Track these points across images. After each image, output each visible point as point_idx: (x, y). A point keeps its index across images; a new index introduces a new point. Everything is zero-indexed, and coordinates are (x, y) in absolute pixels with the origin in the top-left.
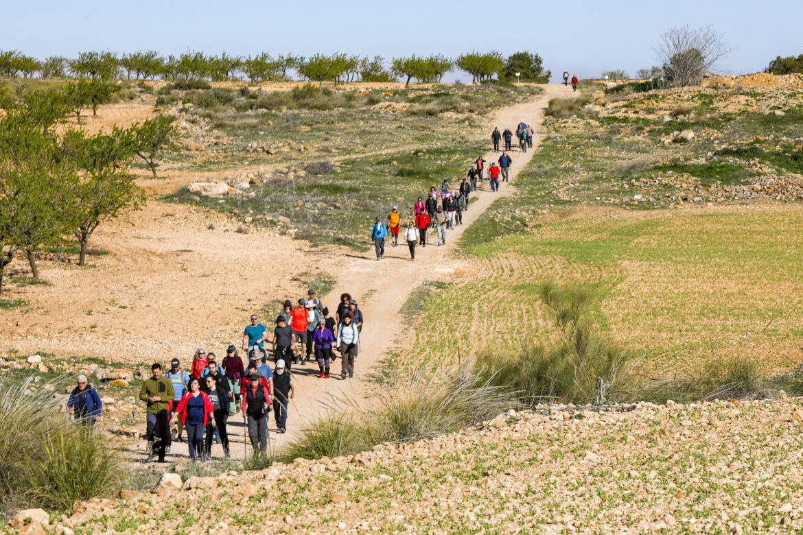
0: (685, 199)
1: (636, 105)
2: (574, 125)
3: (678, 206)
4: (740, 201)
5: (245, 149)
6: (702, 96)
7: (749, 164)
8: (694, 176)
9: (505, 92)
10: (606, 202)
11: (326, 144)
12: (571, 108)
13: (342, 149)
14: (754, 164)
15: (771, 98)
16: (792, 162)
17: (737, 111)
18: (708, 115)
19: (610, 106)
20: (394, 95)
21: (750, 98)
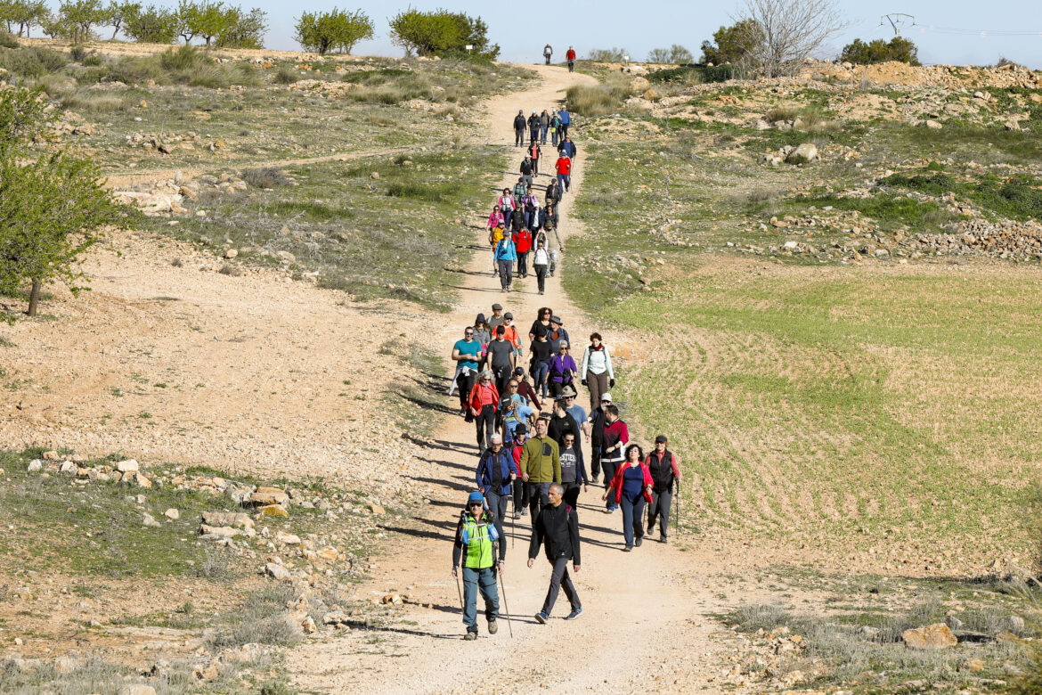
0: (863, 252)
1: (708, 102)
2: (621, 129)
3: (854, 261)
4: (946, 259)
5: (123, 142)
6: (810, 93)
7: (941, 201)
8: (868, 216)
9: (484, 73)
10: (744, 250)
11: (245, 140)
12: (606, 103)
13: (272, 150)
14: (949, 202)
15: (919, 100)
16: (1004, 200)
17: (866, 119)
18: (823, 124)
19: (666, 101)
20: (314, 69)
21: (886, 100)
